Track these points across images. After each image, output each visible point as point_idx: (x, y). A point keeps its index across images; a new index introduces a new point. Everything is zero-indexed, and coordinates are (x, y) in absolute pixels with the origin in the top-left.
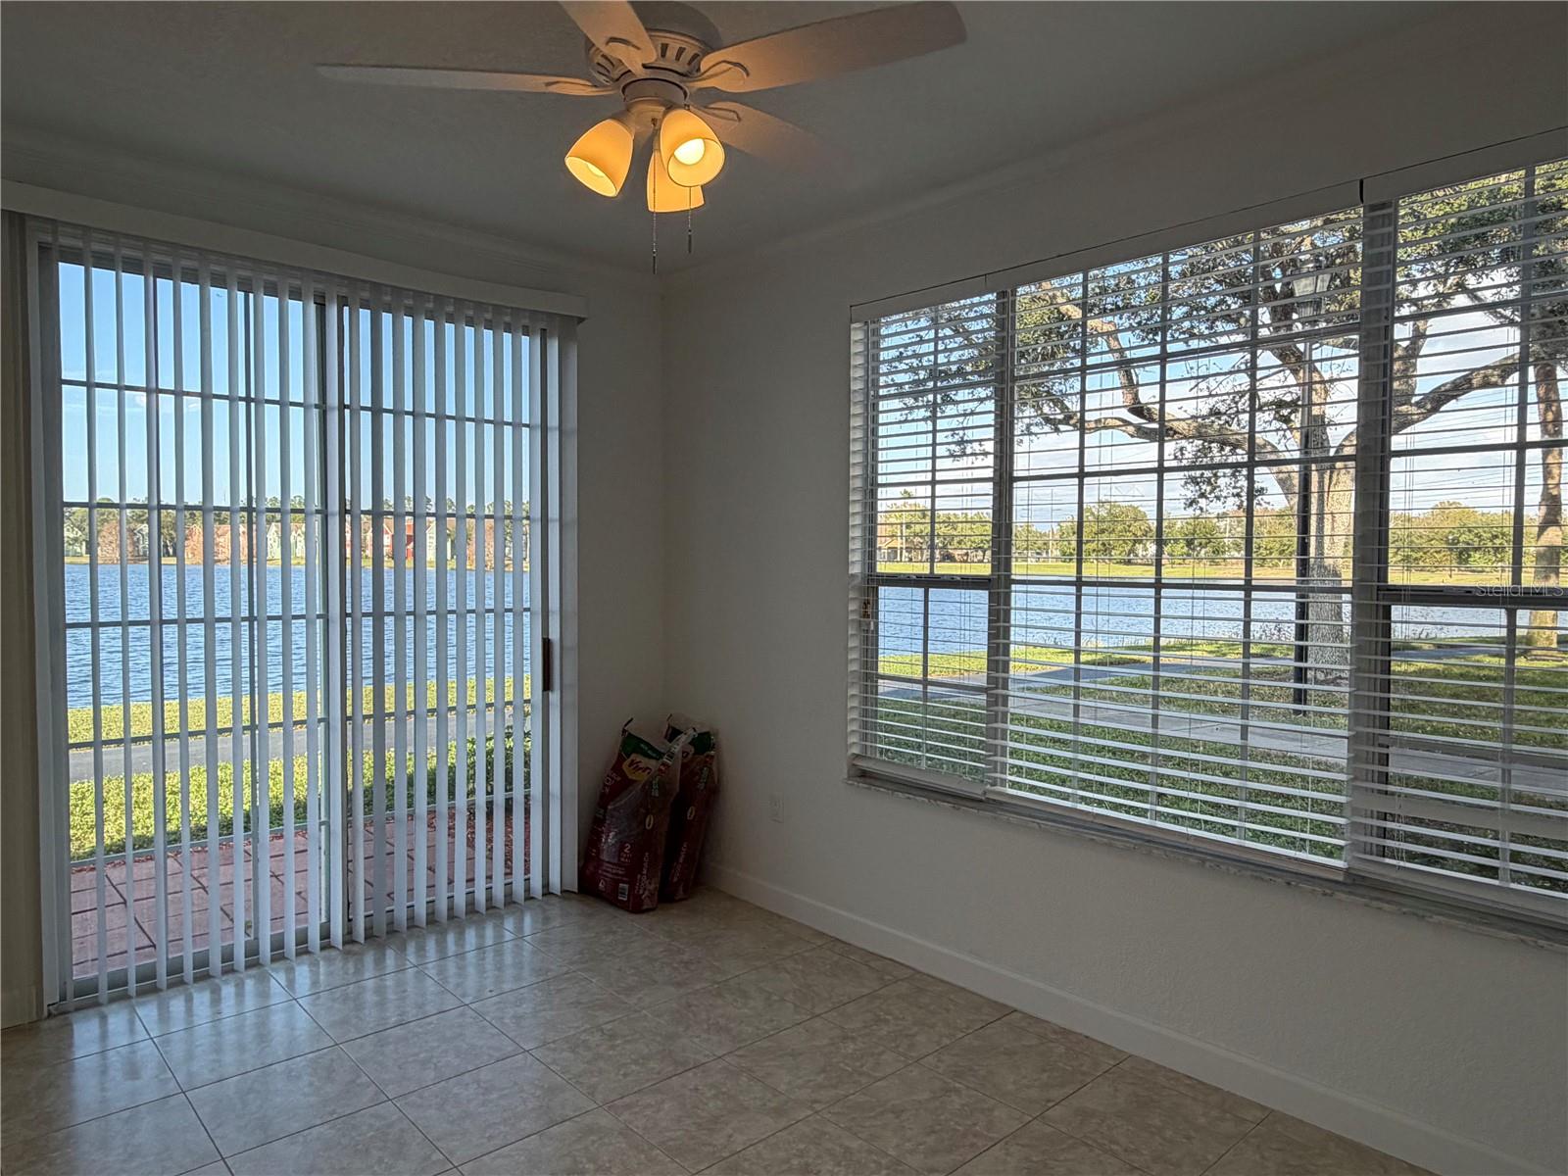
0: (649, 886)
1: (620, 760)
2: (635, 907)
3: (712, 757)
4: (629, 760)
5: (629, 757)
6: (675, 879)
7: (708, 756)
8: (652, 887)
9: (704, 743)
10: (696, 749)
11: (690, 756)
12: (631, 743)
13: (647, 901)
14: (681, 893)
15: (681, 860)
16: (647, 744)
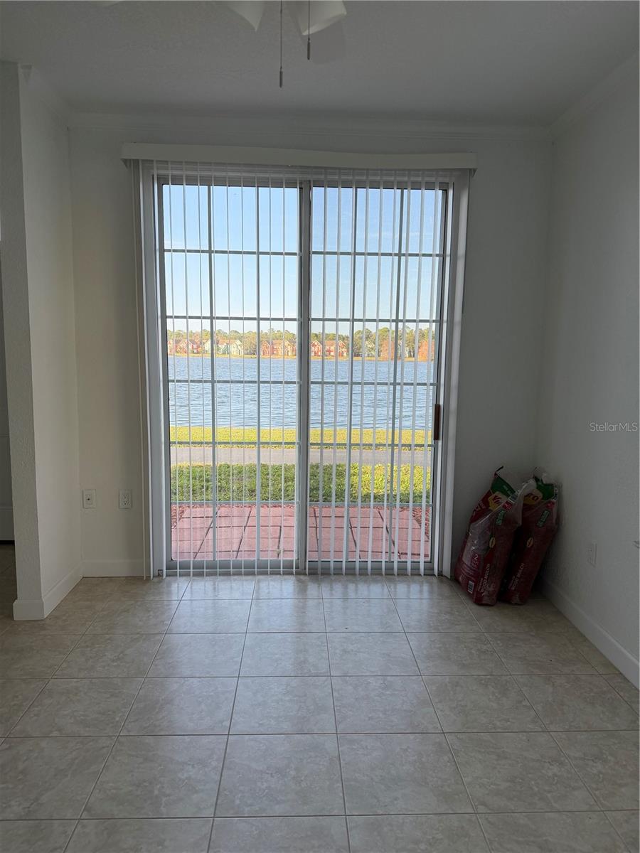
0: (489, 588)
1: (488, 494)
2: (479, 601)
3: (553, 503)
4: (494, 495)
5: (494, 493)
6: (513, 589)
7: (549, 502)
8: (491, 589)
9: (549, 492)
10: (544, 496)
11: (539, 500)
12: (499, 484)
13: (486, 598)
14: (516, 599)
15: (519, 575)
16: (508, 485)
